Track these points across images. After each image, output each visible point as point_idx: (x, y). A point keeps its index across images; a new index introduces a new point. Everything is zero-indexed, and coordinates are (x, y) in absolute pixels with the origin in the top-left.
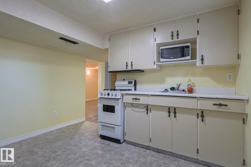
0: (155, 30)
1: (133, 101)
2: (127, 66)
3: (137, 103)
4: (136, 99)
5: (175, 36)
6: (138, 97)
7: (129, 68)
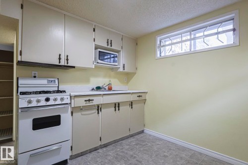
0: (94, 30)
1: (86, 103)
2: (60, 59)
3: (92, 104)
4: (89, 100)
5: (109, 44)
6: (91, 98)
7: (63, 63)
